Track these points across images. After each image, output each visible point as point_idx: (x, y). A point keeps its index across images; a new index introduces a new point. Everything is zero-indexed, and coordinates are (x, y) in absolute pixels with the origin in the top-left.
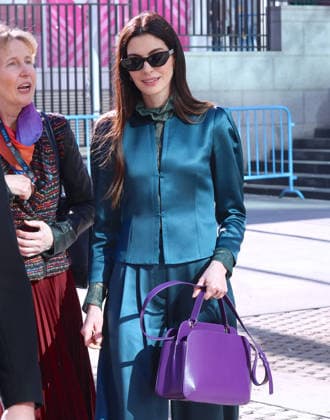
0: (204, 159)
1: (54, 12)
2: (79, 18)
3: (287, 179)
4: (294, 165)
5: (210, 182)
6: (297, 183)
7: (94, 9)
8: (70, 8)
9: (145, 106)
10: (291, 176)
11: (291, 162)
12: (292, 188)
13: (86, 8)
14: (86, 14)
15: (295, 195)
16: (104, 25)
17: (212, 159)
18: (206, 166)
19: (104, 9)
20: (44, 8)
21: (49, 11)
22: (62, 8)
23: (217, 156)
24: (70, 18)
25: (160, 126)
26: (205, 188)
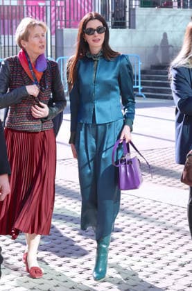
0: (115, 78)
1: (30, 9)
2: (41, 12)
3: (138, 89)
4: (141, 82)
5: (118, 88)
6: (142, 91)
7: (49, 8)
8: (37, 7)
9: (90, 53)
10: (140, 87)
11: (140, 81)
12: (140, 93)
13: (45, 8)
14: (45, 11)
15: (142, 96)
16: (53, 15)
17: (119, 78)
18: (116, 81)
19: (53, 8)
20: (25, 7)
21: (27, 8)
22: (33, 8)
23: (121, 76)
24: (37, 12)
25: (96, 62)
26: (116, 90)
